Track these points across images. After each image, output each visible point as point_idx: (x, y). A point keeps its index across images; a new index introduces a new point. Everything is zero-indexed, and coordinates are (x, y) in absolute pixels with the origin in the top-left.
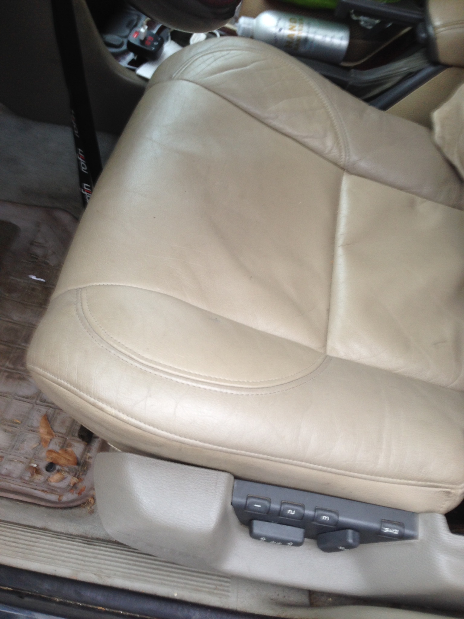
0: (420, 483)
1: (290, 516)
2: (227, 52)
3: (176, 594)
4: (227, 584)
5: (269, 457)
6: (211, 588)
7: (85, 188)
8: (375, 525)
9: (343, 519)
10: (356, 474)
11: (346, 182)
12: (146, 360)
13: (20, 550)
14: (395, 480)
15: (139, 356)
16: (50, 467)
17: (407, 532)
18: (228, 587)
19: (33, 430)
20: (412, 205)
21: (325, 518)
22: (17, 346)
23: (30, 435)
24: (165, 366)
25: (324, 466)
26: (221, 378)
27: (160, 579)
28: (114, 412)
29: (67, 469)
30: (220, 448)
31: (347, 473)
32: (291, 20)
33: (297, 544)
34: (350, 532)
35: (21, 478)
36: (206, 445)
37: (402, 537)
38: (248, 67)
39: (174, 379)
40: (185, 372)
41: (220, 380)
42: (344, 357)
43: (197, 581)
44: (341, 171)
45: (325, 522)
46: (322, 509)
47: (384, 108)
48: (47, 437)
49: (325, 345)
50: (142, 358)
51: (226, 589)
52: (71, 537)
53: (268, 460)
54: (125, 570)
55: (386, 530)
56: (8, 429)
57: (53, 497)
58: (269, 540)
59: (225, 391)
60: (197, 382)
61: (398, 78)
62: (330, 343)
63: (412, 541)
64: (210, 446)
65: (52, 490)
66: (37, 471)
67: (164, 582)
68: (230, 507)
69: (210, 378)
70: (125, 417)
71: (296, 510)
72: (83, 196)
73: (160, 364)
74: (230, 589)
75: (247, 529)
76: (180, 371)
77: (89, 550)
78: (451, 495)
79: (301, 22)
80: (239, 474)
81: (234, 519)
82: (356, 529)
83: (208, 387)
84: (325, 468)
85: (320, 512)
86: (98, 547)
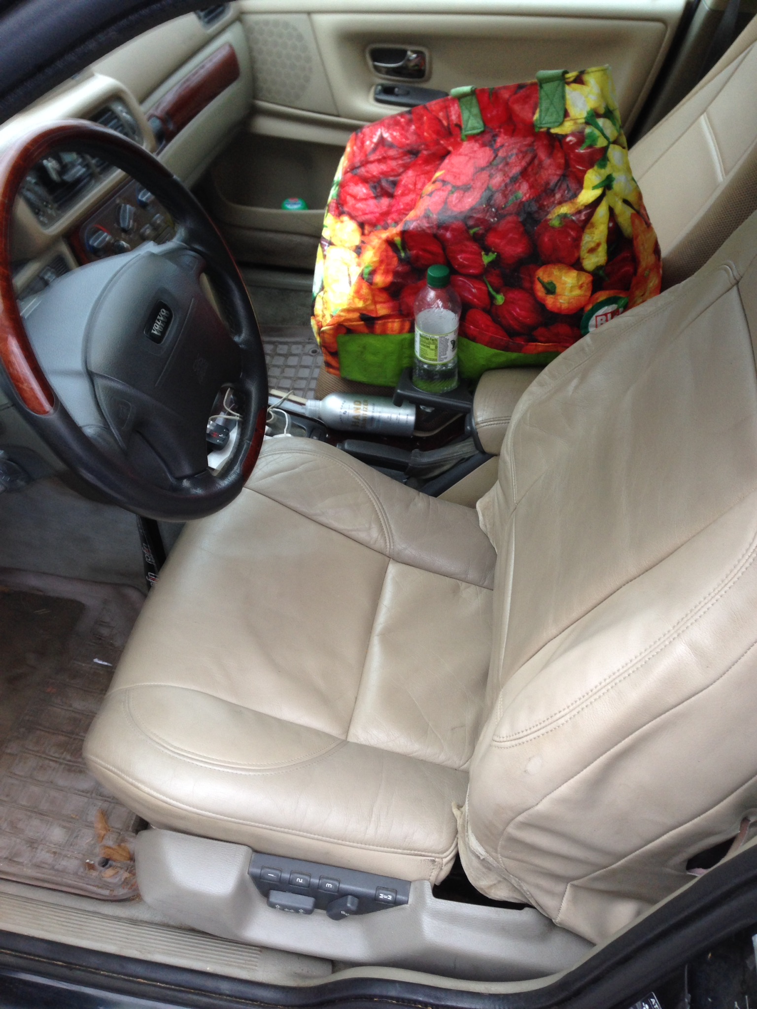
0: (406, 851)
1: (300, 885)
2: (279, 455)
3: (209, 968)
4: (256, 960)
5: (271, 827)
6: (241, 963)
7: (150, 576)
8: (372, 891)
9: (344, 886)
10: (348, 843)
11: (393, 570)
12: (175, 747)
13: (71, 929)
14: (382, 849)
15: (169, 744)
16: (105, 863)
17: (399, 897)
18: (257, 962)
19: (90, 825)
20: (456, 591)
21: (329, 885)
22: (80, 737)
23: (86, 831)
24: (189, 752)
25: (319, 835)
26: (234, 761)
27: (194, 955)
28: (147, 790)
29: (119, 865)
30: (230, 819)
31: (340, 842)
32: (355, 402)
33: (308, 912)
34: (350, 897)
35: (76, 874)
36: (218, 816)
37: (396, 903)
38: (297, 470)
39: (195, 762)
40: (204, 757)
41: (233, 763)
42: (364, 743)
43: (228, 957)
44: (387, 559)
45: (328, 890)
46: (327, 878)
47: (436, 494)
48: (103, 832)
49: (347, 732)
50: (172, 746)
51: (254, 963)
52: (118, 919)
53: (271, 830)
54: (165, 948)
55: (382, 896)
56: (67, 825)
57: (106, 892)
58: (283, 908)
59: (235, 772)
60: (213, 764)
61: (454, 462)
62: (352, 731)
63: (404, 906)
64: (222, 817)
65: (106, 886)
66: (91, 867)
67: (198, 957)
68: (247, 876)
69: (225, 762)
70: (155, 794)
71: (304, 879)
72: (149, 582)
73: (185, 751)
74: (258, 964)
75: (265, 899)
76: (200, 756)
77: (135, 930)
78: (436, 863)
79: (366, 402)
80: (257, 847)
81: (254, 890)
82: (355, 895)
83: (222, 769)
84: (320, 837)
85: (325, 880)
86: (140, 927)
